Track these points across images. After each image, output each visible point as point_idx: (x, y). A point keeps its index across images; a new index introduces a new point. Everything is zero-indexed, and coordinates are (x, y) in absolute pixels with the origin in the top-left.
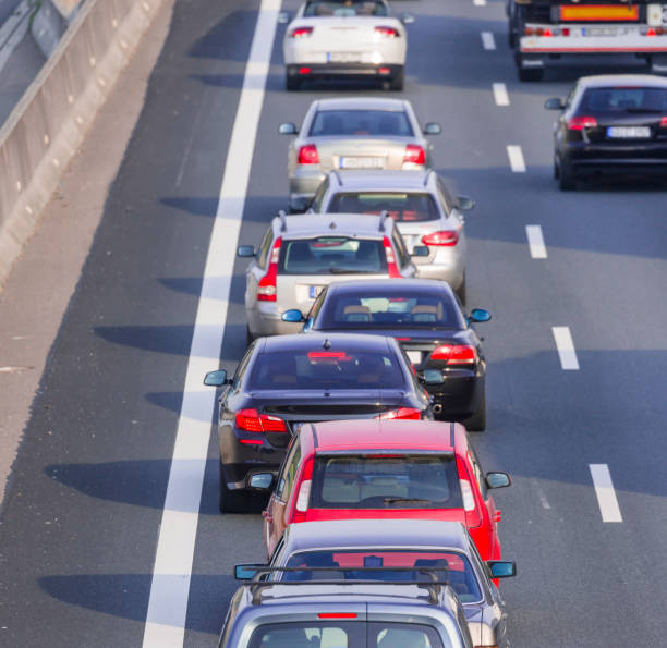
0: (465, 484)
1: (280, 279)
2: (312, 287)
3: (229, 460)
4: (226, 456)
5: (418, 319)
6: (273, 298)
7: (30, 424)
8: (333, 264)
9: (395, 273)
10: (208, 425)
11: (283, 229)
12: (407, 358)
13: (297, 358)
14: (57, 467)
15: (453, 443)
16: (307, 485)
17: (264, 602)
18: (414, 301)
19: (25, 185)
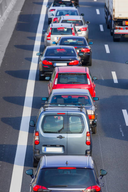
0: (88, 79)
1: (51, 36)
2: (58, 37)
3: (41, 70)
4: (41, 69)
5: (79, 44)
6: (50, 39)
7: (2, 63)
8: (62, 33)
9: (74, 35)
10: (37, 64)
11: (52, 26)
12: (76, 51)
13: (55, 50)
14: (7, 71)
15: (86, 71)
16: (57, 79)
17: (46, 111)
18: (78, 40)
19: (2, 16)
